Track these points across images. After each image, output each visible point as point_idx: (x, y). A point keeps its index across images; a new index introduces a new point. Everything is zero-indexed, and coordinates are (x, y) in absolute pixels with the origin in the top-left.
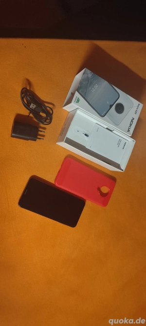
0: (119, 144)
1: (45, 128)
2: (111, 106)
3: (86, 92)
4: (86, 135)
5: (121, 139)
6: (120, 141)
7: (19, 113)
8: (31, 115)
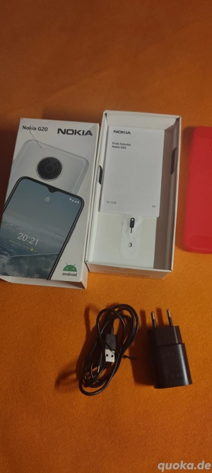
0: (124, 146)
1: (143, 313)
2: (52, 189)
3: (45, 256)
4: (132, 224)
5: (110, 145)
6: (115, 145)
7: (132, 379)
8: (127, 353)
